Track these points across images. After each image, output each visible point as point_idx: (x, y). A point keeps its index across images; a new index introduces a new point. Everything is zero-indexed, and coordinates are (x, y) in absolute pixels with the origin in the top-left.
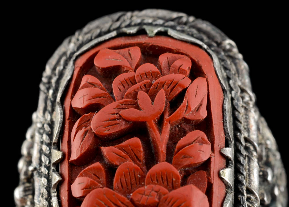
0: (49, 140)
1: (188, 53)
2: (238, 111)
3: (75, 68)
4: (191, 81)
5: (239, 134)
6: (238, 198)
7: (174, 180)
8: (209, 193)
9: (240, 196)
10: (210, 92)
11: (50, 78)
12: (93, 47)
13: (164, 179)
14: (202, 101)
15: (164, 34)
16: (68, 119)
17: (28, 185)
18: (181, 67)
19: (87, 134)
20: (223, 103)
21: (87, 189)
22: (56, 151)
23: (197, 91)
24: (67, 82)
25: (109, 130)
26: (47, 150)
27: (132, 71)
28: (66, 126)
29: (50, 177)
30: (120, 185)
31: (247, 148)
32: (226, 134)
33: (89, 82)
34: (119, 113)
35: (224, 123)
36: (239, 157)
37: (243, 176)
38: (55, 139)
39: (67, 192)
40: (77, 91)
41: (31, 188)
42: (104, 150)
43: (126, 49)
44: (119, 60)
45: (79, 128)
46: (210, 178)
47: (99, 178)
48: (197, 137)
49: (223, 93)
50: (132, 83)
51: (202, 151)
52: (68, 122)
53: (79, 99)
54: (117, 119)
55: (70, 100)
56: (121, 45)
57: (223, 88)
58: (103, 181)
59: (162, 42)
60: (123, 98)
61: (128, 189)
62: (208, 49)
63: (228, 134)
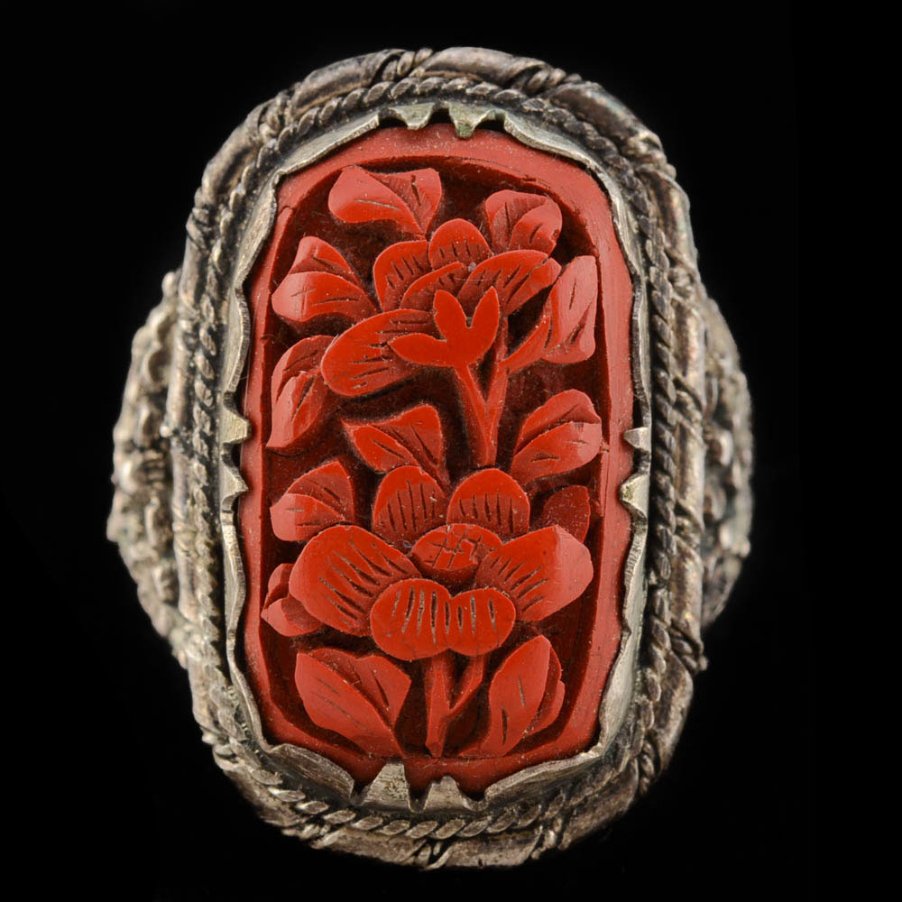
0: (212, 371)
1: (555, 190)
2: (661, 317)
3: (280, 208)
4: (560, 267)
5: (663, 374)
6: (656, 532)
7: (515, 512)
8: (593, 539)
9: (661, 527)
10: (603, 290)
11: (213, 212)
12: (324, 159)
13: (490, 509)
14: (584, 318)
15: (494, 126)
16: (264, 338)
17: (152, 455)
18: (538, 232)
19: (311, 388)
20: (632, 310)
21: (312, 526)
22: (235, 416)
23: (573, 294)
24: (260, 245)
25: (365, 384)
26: (206, 397)
27: (420, 236)
28: (256, 353)
29: (214, 462)
30: (387, 520)
31: (680, 405)
32: (636, 389)
33: (315, 255)
34: (388, 343)
35: (633, 364)
36: (663, 432)
37: (667, 478)
38: (229, 383)
39: (260, 521)
40: (285, 276)
41: (161, 464)
42: (351, 429)
43: (406, 176)
44: (388, 206)
45: (291, 372)
46: (598, 505)
47: (337, 498)
48: (571, 406)
49: (632, 282)
50: (421, 269)
51: (581, 441)
52: (263, 345)
53: (293, 296)
54: (383, 356)
55: (269, 293)
56: (394, 158)
57: (633, 273)
58: (347, 505)
59: (491, 154)
60: (397, 306)
61: (405, 527)
62: (600, 172)
63: (642, 389)
